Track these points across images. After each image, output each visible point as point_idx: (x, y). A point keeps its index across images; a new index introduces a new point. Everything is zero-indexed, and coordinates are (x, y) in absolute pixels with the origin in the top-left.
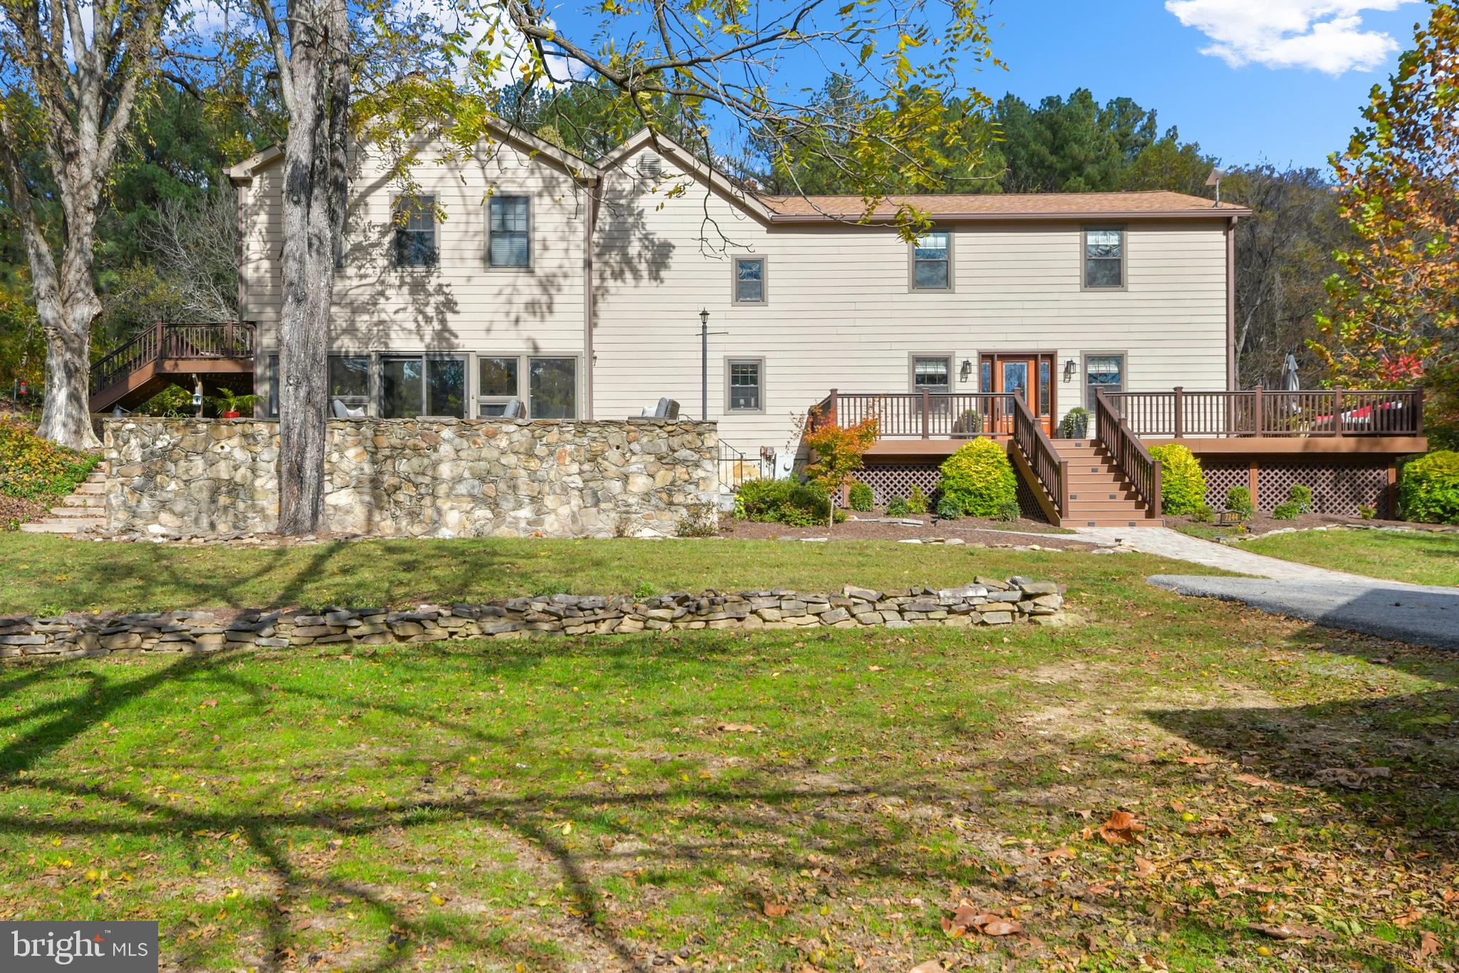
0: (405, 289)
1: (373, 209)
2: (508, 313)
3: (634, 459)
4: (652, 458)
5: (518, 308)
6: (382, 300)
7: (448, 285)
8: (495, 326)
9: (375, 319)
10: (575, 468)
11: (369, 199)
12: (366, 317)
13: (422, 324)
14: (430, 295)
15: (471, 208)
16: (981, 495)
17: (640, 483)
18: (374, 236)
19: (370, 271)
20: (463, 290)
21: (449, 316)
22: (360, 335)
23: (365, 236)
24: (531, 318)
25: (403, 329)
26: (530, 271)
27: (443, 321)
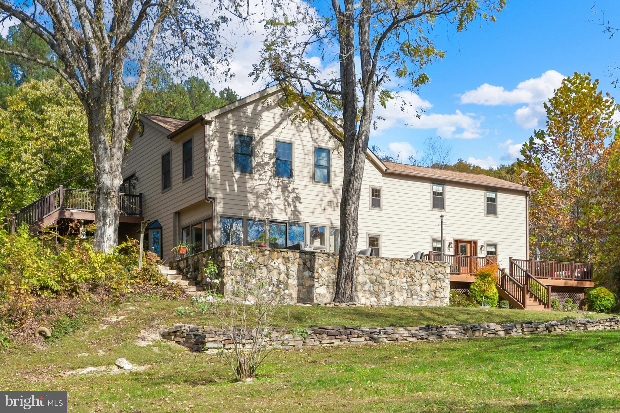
0: (280, 188)
1: (265, 145)
2: (321, 205)
3: (424, 277)
4: (429, 277)
5: (325, 203)
6: (270, 193)
7: (297, 189)
8: (316, 211)
9: (267, 202)
10: (405, 280)
11: (264, 140)
12: (263, 201)
13: (287, 207)
14: (290, 193)
15: (306, 152)
16: (491, 299)
17: (426, 288)
18: (266, 159)
19: (264, 177)
20: (303, 192)
21: (298, 204)
22: (261, 210)
23: (263, 159)
24: (330, 209)
25: (279, 209)
26: (330, 186)
27: (295, 206)
